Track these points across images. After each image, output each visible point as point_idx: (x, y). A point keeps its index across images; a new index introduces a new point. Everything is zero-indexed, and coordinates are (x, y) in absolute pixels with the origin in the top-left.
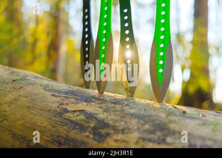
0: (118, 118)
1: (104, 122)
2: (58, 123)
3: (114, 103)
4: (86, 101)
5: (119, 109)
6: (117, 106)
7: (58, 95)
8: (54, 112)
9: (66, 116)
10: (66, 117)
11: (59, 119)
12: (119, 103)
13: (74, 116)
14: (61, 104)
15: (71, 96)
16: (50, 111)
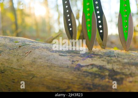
0: (121, 67)
1: (114, 71)
3: (109, 56)
4: (88, 57)
5: (116, 60)
6: (112, 58)
7: (64, 54)
8: (72, 68)
10: (84, 70)
11: (79, 72)
12: (111, 55)
13: (90, 69)
14: (73, 61)
15: (75, 55)
16: (68, 67)
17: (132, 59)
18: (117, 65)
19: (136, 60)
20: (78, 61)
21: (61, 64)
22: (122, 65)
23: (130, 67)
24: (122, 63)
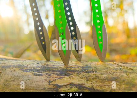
0: (101, 84)
3: (86, 72)
4: (66, 75)
5: (94, 77)
6: (90, 74)
7: (39, 73)
12: (89, 71)
13: (69, 89)
14: (50, 81)
15: (51, 73)
17: (110, 73)
18: (96, 82)
19: (114, 75)
21: (37, 86)
22: (101, 82)
23: (109, 83)
24: (101, 79)
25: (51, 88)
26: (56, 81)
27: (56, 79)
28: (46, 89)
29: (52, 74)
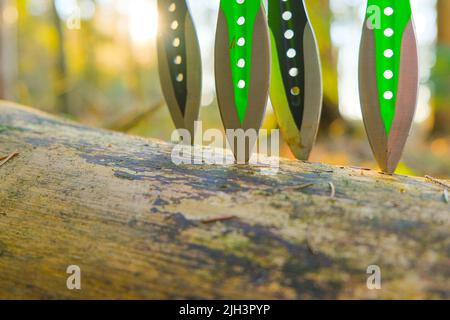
0: (342, 235)
1: (309, 251)
2: (176, 259)
3: (303, 190)
4: (223, 188)
5: (327, 208)
6: (315, 198)
7: (133, 173)
8: (148, 228)
9: (188, 237)
10: (191, 241)
11: (171, 247)
12: (314, 187)
13: (215, 237)
14: (159, 202)
15: (174, 176)
16: (133, 223)
17: (395, 206)
18: (328, 226)
19: (409, 212)
20: (177, 201)
21: (111, 210)
22: (347, 230)
23: (377, 238)
24: (350, 221)
25: (154, 225)
26: (179, 203)
27: (183, 198)
28: (139, 224)
29: (177, 179)
